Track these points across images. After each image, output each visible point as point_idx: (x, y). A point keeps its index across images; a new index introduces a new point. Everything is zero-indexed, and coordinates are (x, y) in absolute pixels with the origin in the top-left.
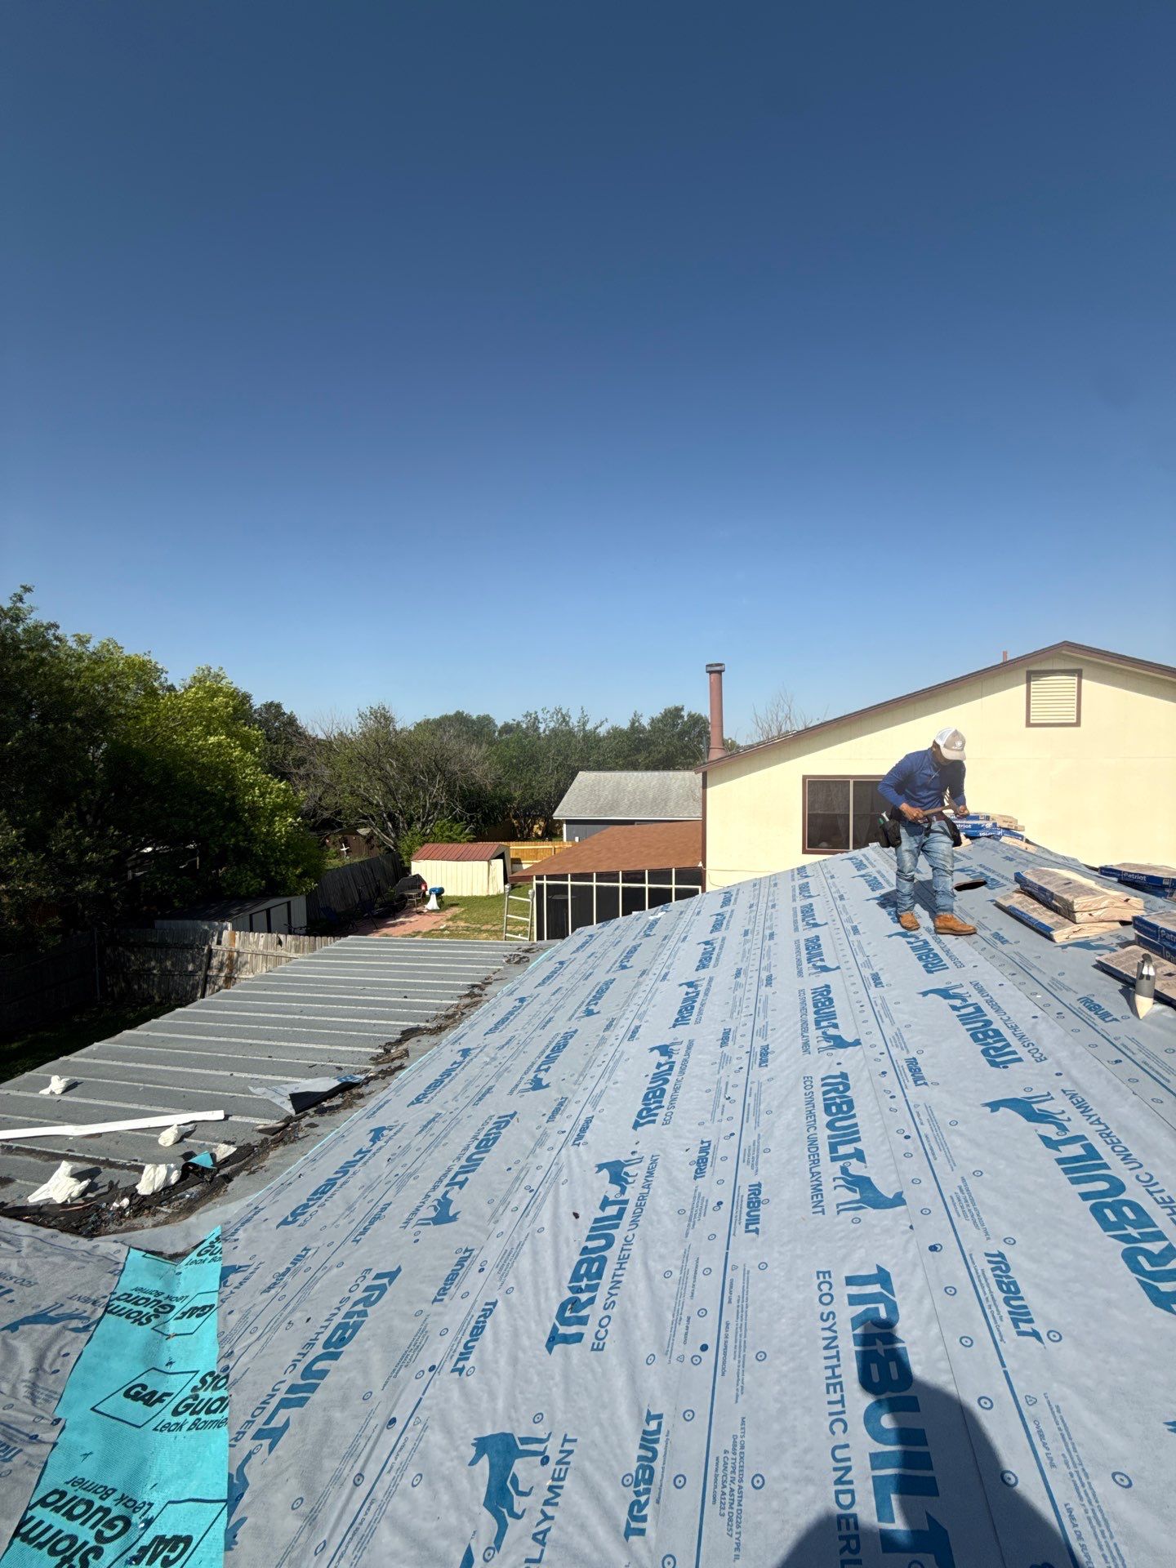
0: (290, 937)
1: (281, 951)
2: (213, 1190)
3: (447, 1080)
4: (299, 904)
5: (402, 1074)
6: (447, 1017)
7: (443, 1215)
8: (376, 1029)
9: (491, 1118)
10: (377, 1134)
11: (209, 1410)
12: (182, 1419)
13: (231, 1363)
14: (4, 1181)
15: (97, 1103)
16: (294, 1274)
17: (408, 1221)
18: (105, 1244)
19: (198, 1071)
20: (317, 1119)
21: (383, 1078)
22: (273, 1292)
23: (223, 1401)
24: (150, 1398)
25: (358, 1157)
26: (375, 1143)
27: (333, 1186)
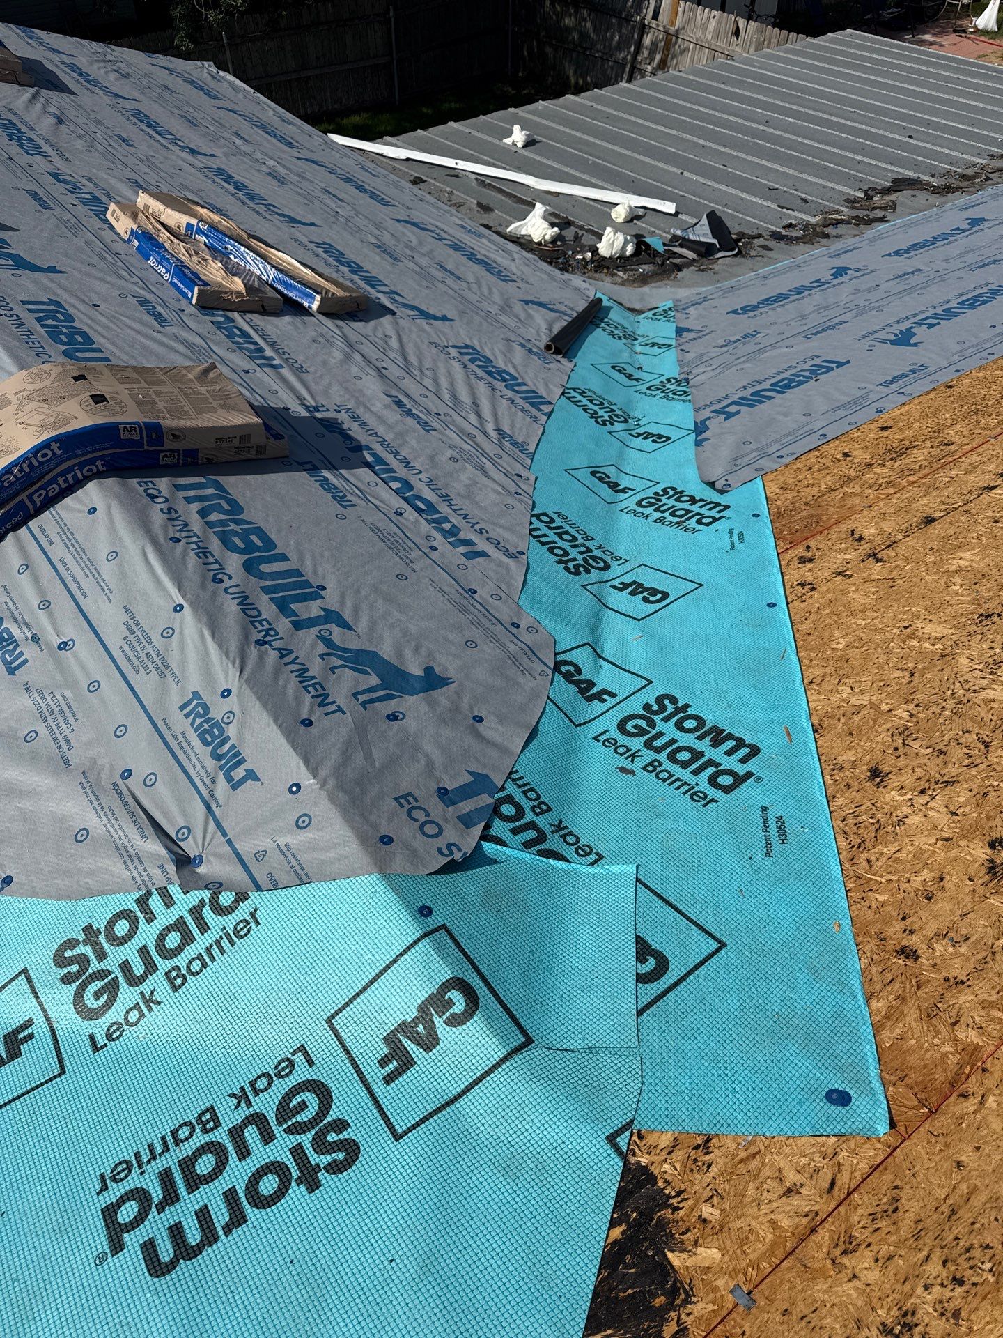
2: (665, 272)
3: (939, 244)
5: (882, 226)
7: (904, 339)
9: (987, 284)
10: (840, 272)
11: (675, 394)
12: (655, 393)
13: (690, 377)
14: (486, 208)
15: (550, 163)
16: (745, 344)
17: (863, 337)
18: (576, 280)
19: (646, 159)
20: (771, 244)
21: (857, 225)
22: (725, 349)
23: (685, 392)
24: (629, 376)
25: (815, 284)
26: (836, 278)
27: (785, 299)
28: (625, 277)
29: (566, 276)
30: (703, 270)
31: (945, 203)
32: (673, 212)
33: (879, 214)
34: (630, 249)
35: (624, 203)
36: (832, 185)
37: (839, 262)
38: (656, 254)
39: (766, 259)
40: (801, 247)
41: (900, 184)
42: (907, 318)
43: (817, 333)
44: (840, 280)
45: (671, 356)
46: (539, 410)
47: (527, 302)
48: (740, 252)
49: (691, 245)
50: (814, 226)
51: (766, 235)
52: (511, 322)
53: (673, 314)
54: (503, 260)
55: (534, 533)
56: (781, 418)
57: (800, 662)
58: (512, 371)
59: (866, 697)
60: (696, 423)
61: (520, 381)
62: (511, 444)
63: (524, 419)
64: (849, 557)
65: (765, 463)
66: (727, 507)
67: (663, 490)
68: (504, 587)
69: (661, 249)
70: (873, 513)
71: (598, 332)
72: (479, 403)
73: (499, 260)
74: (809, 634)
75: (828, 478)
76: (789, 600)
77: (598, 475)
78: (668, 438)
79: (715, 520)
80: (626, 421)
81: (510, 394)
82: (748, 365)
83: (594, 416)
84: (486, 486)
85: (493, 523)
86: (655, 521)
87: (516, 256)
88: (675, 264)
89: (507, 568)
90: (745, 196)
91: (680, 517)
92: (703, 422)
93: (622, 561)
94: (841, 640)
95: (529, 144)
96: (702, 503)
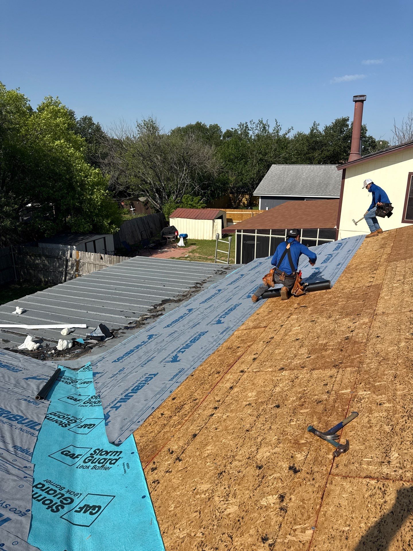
0: (106, 255)
1: (102, 262)
2: (86, 351)
3: (181, 320)
4: (110, 239)
5: (162, 317)
6: (184, 296)
7: (175, 359)
8: (150, 298)
9: (197, 332)
10: (150, 337)
11: (95, 403)
12: (86, 405)
13: (100, 394)
14: (6, 341)
15: (33, 318)
16: (120, 374)
17: (161, 362)
18: (49, 363)
19: (72, 310)
20: (125, 331)
21: (154, 318)
22: (113, 378)
23: (99, 401)
24: (75, 400)
25: (143, 343)
26: (149, 339)
27: (133, 351)
28: (70, 356)
29: (45, 362)
30: (101, 347)
31: (180, 305)
32: (86, 327)
33: (160, 313)
34: (70, 345)
35: (65, 328)
36: (142, 306)
37: (150, 333)
38: (81, 344)
39: (124, 337)
40: (136, 330)
41: (164, 302)
42: (175, 351)
43: (146, 363)
44: (151, 340)
45: (92, 386)
46: (35, 429)
47: (27, 379)
48: (114, 337)
49: (95, 338)
50: (139, 321)
51: (123, 328)
52: (20, 391)
53: (91, 367)
54: (15, 363)
55: (35, 496)
56: (137, 404)
57: (158, 523)
58: (21, 414)
59: (185, 532)
60: (104, 415)
61: (24, 418)
62: (21, 451)
63: (27, 436)
64: (169, 462)
65: (134, 427)
66: (121, 452)
67: (94, 452)
68: (19, 535)
69: (83, 342)
70: (175, 439)
71: (60, 383)
72: (4, 435)
73: (13, 363)
74: (160, 507)
75: (157, 427)
76: (150, 492)
77: (64, 453)
78: (94, 425)
79: (117, 460)
80: (76, 422)
81: (19, 426)
82: (122, 383)
83: (61, 424)
84: (8, 479)
85: (13, 499)
86: (92, 469)
87: (21, 359)
88: (89, 347)
89: (21, 523)
90: (112, 315)
91: (102, 463)
92: (107, 413)
93: (79, 495)
94: (172, 505)
95: (24, 312)
96: (111, 453)
